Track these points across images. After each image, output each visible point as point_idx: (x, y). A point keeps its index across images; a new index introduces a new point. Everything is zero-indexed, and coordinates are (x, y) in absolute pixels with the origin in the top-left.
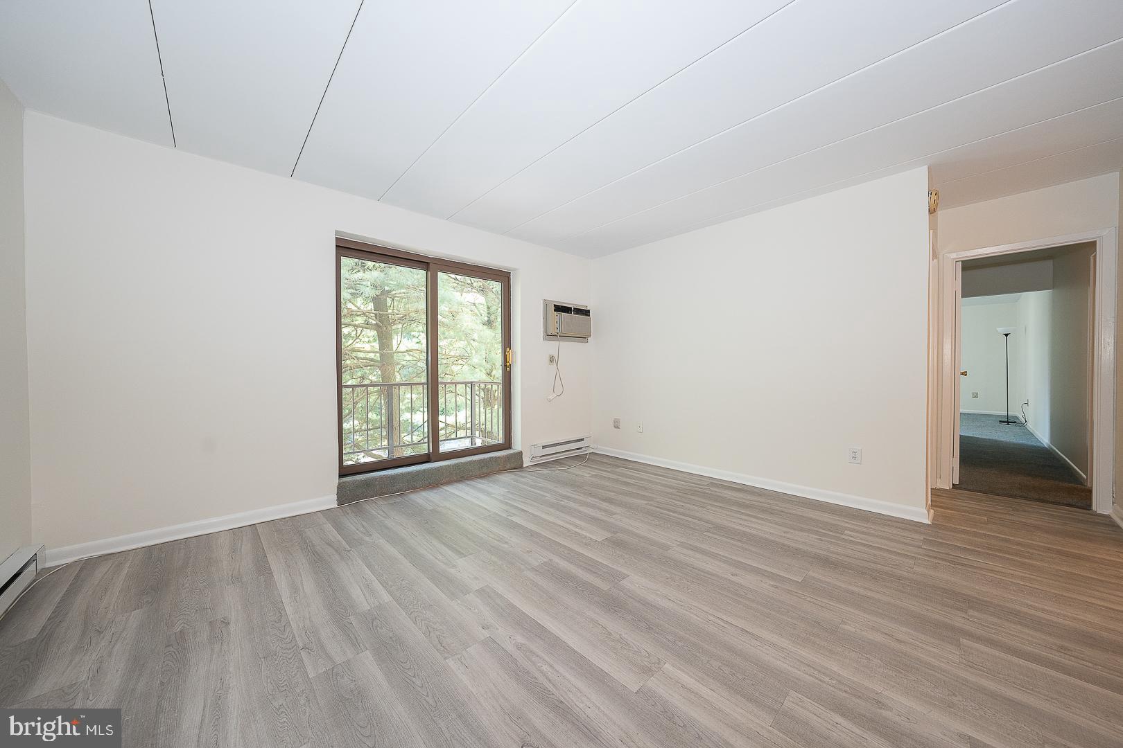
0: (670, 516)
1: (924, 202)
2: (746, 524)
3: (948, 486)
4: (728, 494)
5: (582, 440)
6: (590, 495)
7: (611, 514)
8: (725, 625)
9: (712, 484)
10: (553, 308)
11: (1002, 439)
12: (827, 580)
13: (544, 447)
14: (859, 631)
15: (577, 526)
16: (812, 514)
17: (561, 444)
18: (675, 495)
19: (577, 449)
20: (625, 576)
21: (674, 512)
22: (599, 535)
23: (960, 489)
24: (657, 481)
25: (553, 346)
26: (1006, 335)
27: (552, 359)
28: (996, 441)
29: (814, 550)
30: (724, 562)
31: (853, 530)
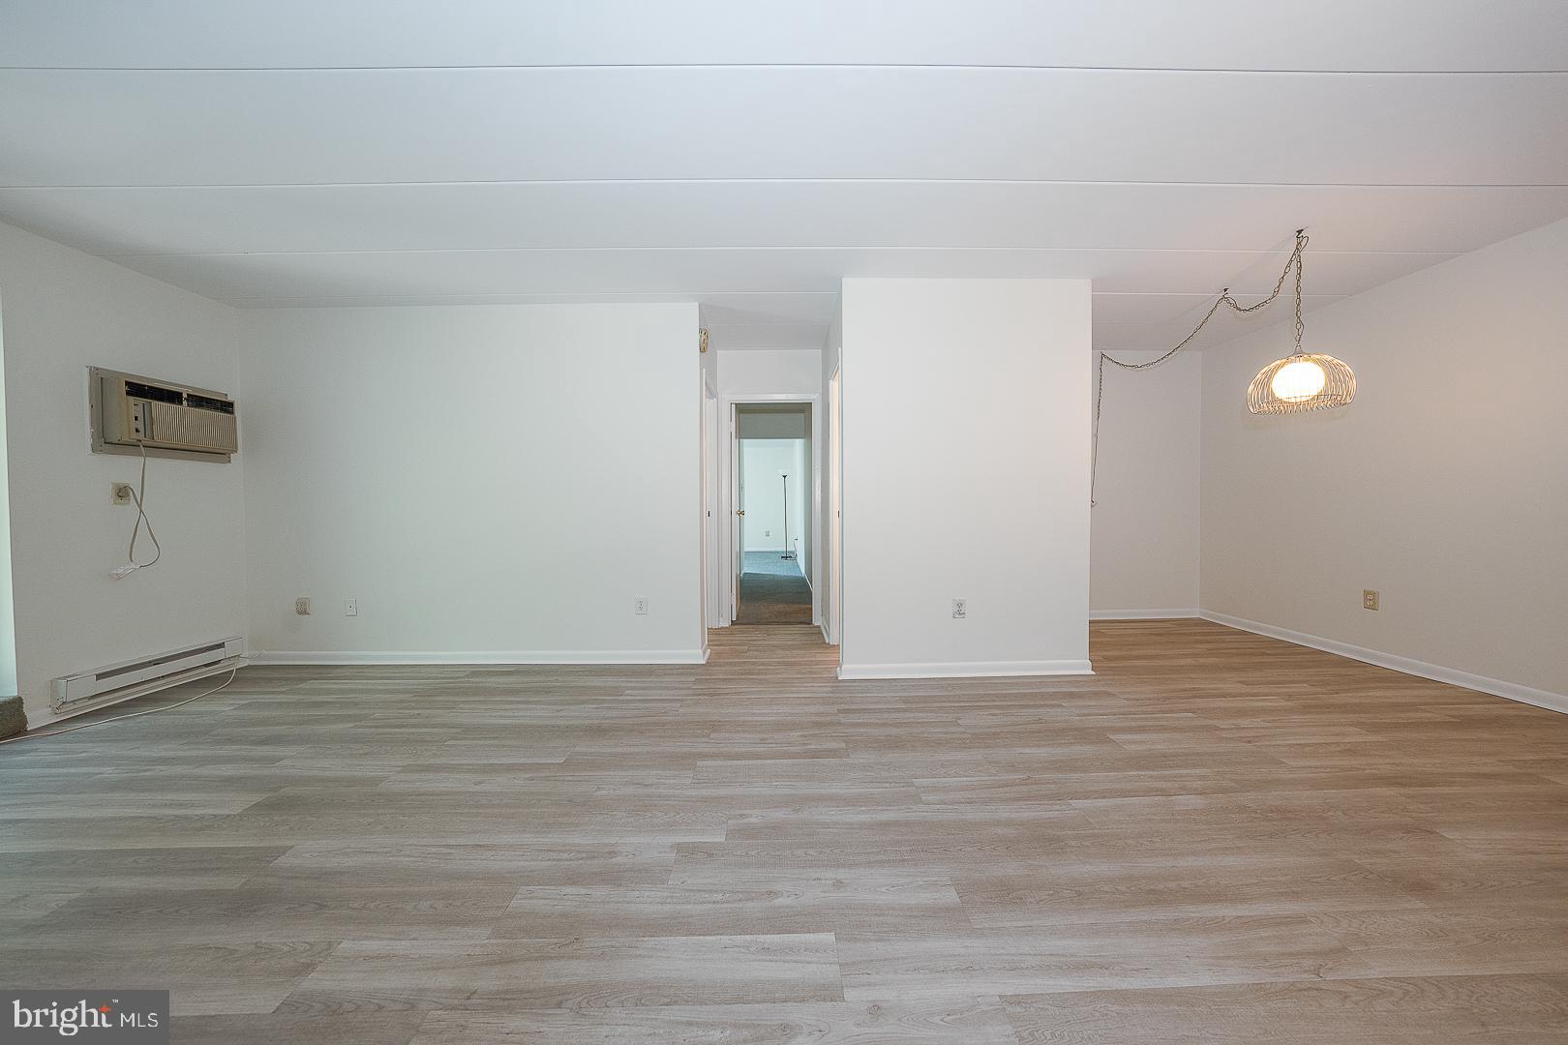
0: (397, 733)
1: (695, 339)
2: (511, 714)
3: (726, 623)
4: (493, 682)
5: (221, 646)
6: (230, 741)
7: (272, 761)
8: (449, 851)
9: (474, 674)
10: (124, 388)
11: (778, 573)
12: (593, 750)
13: (99, 677)
14: (611, 792)
15: (181, 805)
16: (596, 682)
17: (156, 662)
18: (409, 702)
19: (206, 665)
20: (283, 850)
21: (400, 726)
22: (238, 803)
23: (737, 624)
24: (380, 688)
25: (125, 468)
26: (785, 477)
27: (122, 493)
28: (774, 575)
29: (587, 722)
30: (469, 771)
31: (632, 688)
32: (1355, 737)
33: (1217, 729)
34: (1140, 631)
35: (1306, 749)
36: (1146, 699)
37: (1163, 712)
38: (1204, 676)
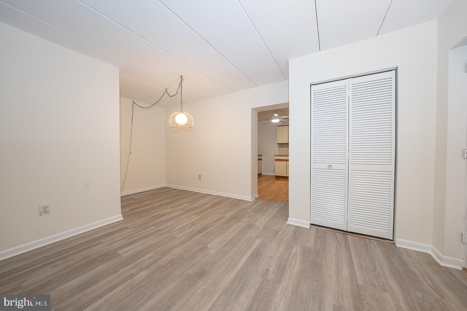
32: (195, 218)
33: (160, 230)
34: (146, 195)
35: (183, 228)
36: (140, 225)
37: (144, 229)
38: (162, 208)
